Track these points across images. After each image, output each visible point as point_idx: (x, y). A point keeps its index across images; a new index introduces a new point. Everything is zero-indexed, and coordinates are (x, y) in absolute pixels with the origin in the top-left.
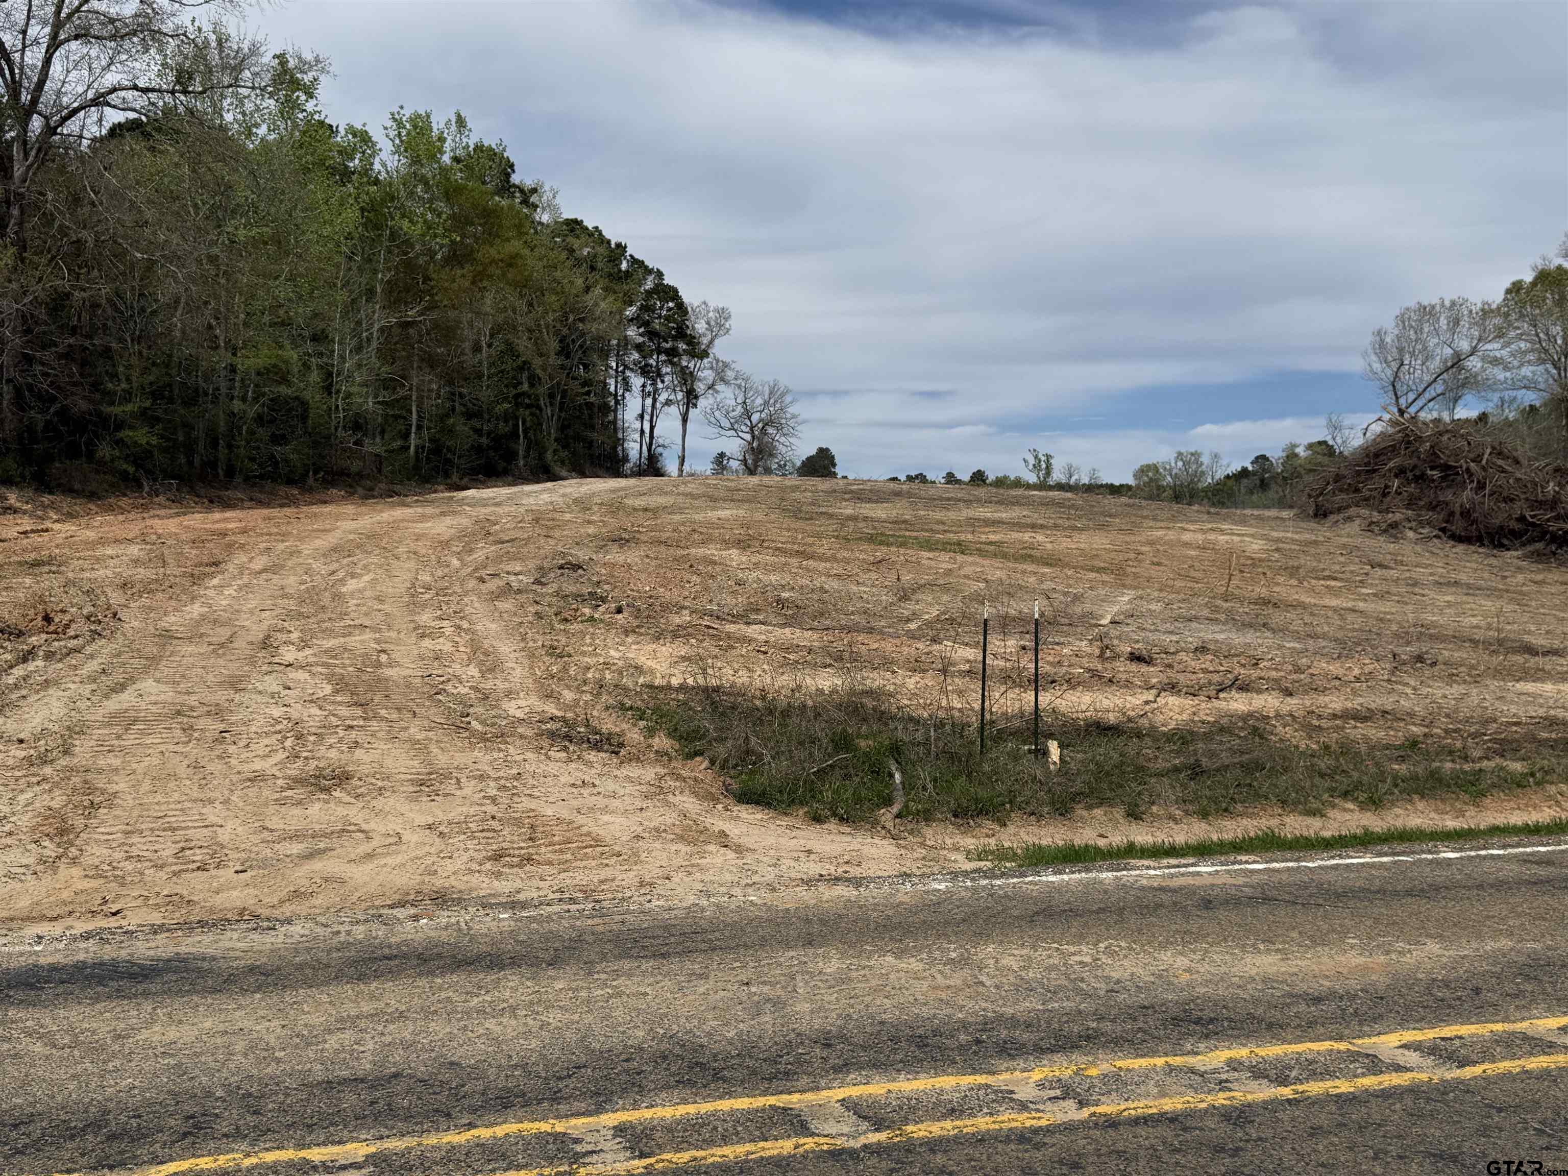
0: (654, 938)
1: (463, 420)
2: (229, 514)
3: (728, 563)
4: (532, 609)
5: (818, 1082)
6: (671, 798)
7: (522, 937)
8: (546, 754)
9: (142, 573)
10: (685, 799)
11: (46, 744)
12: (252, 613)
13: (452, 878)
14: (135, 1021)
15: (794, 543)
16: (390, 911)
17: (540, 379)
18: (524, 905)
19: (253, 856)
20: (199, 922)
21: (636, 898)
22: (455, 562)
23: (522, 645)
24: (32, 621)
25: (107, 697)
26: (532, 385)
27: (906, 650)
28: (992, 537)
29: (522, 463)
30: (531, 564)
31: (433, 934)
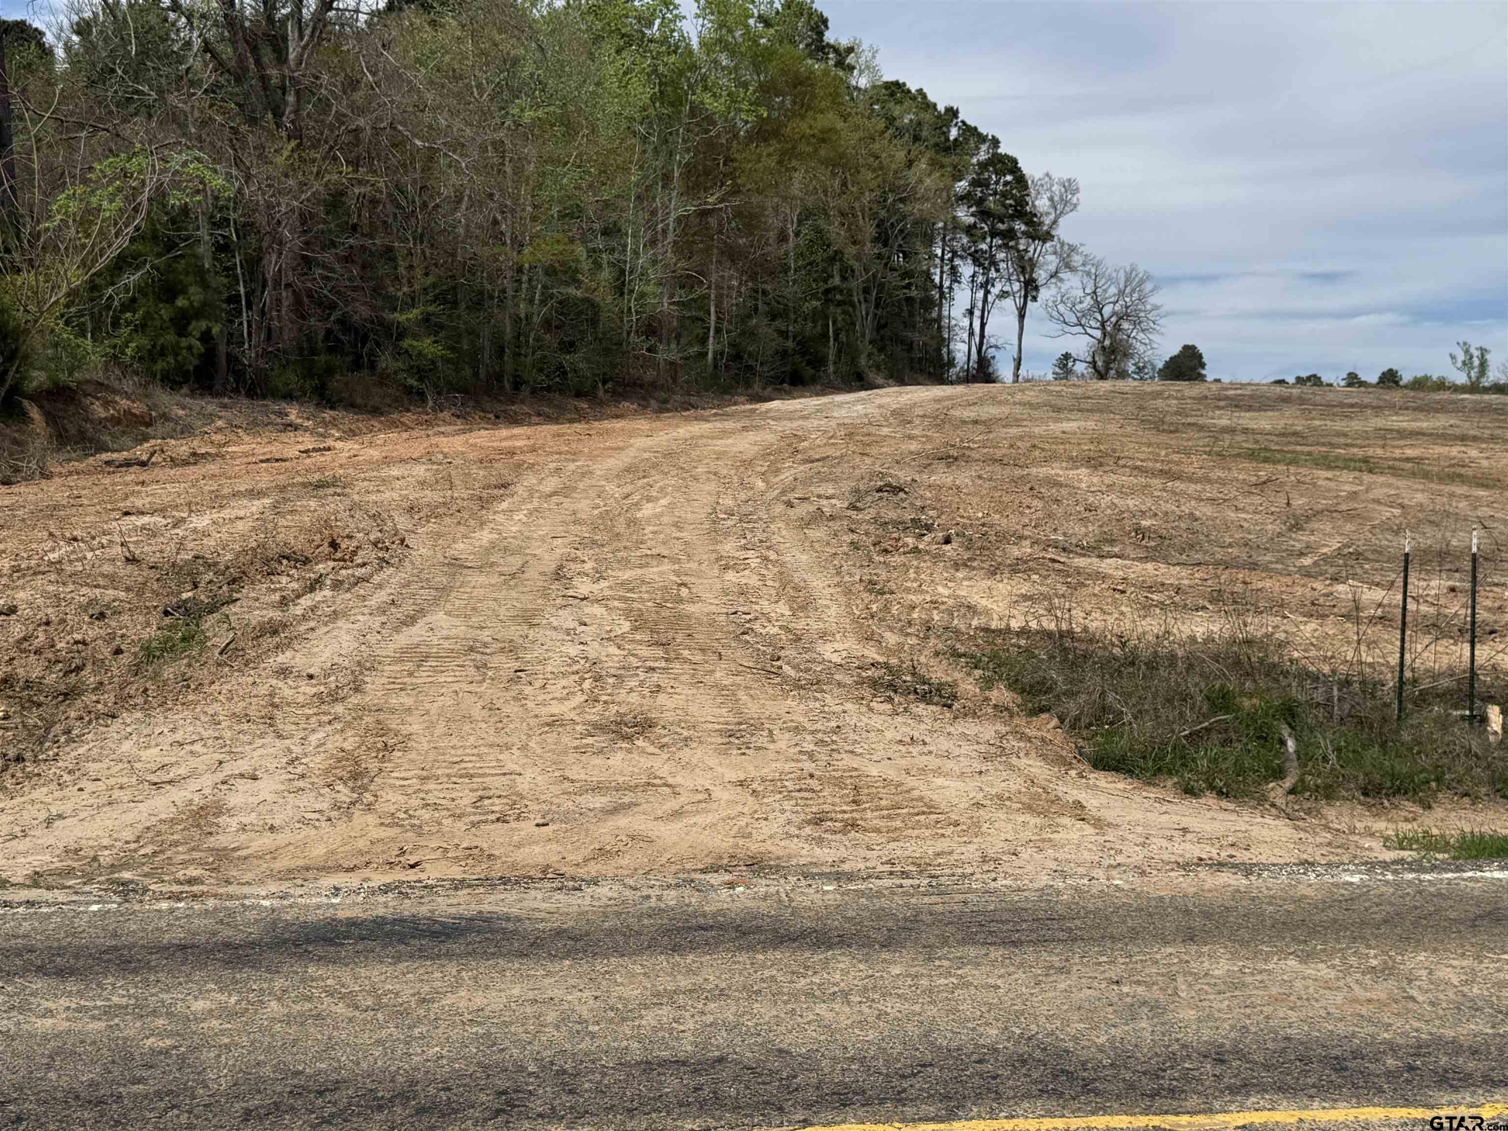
0: (1002, 922)
1: (766, 321)
2: (517, 431)
3: (1076, 484)
4: (848, 538)
5: (1211, 1103)
6: (1014, 760)
7: (850, 914)
8: (868, 705)
9: (430, 496)
10: (1031, 762)
11: (337, 680)
12: (543, 540)
13: (769, 842)
14: (439, 984)
15: (1156, 461)
16: (703, 876)
17: (853, 271)
18: (850, 877)
19: (554, 808)
20: (501, 878)
21: (978, 876)
22: (760, 485)
23: (838, 579)
24: (318, 547)
25: (397, 630)
26: (844, 278)
27: (1299, 591)
28: (1409, 452)
29: (831, 368)
30: (846, 486)
31: (750, 904)
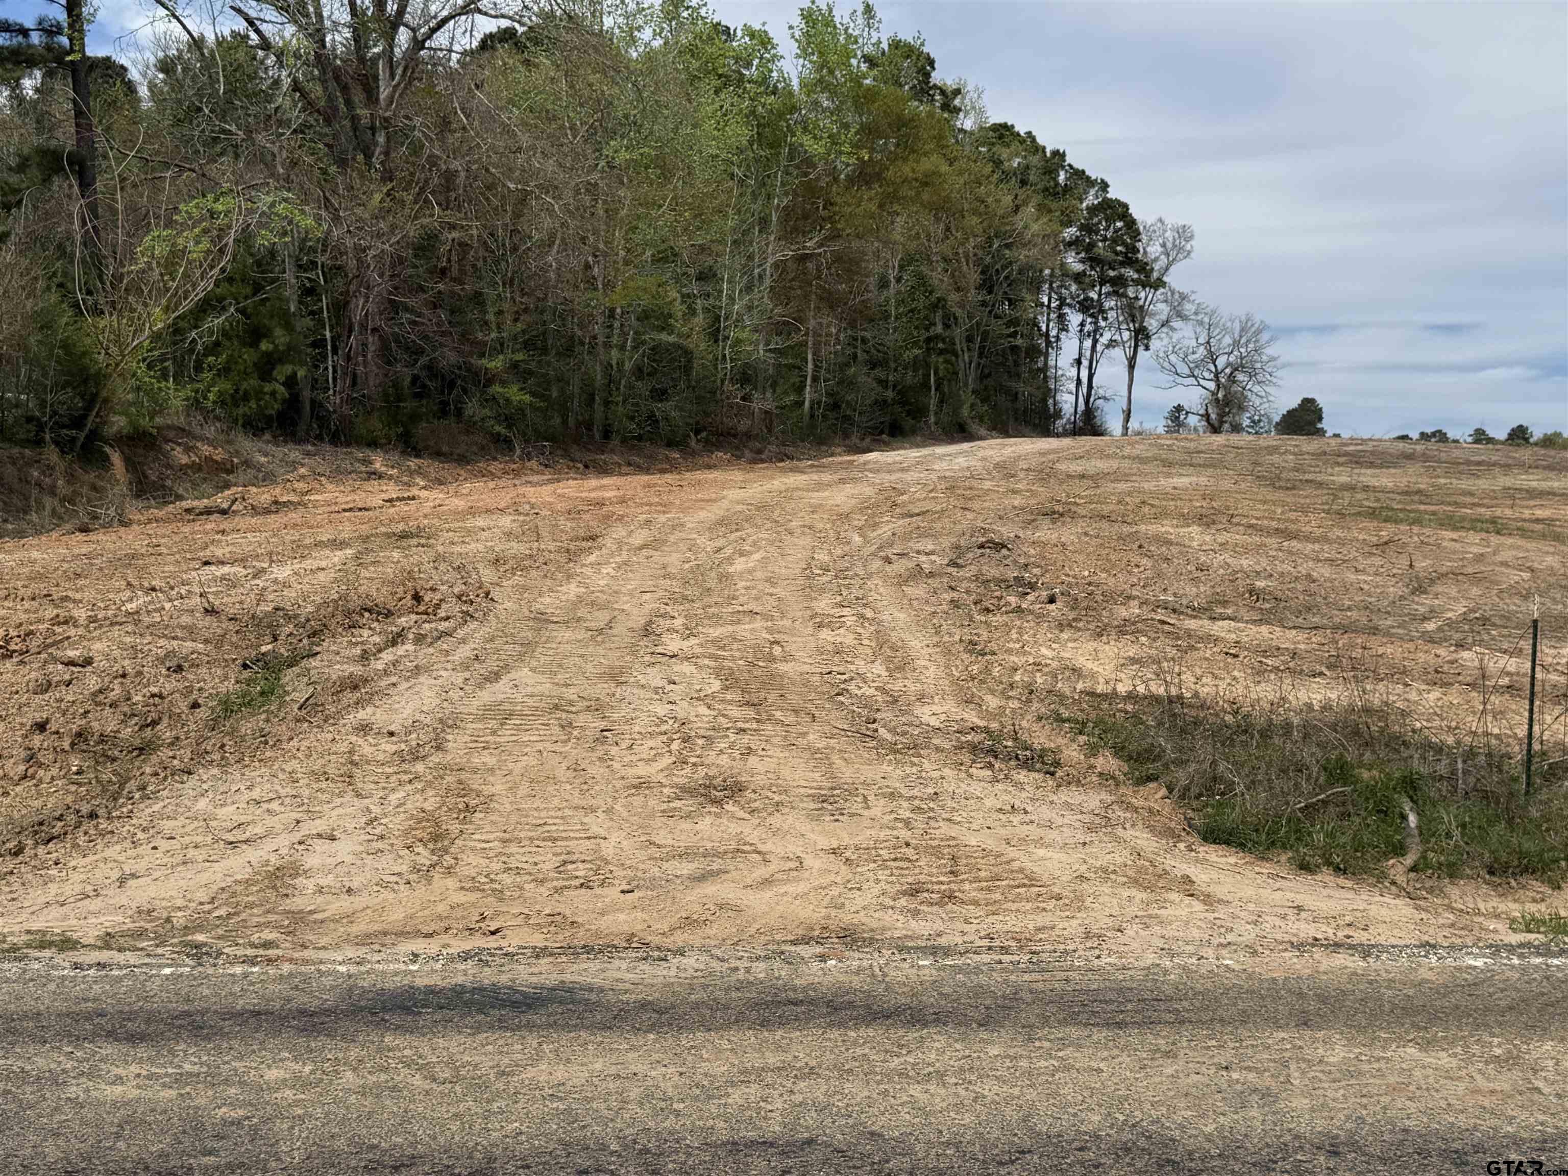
0: (1106, 1002)
1: (865, 370)
2: (606, 481)
3: (1187, 542)
4: (948, 596)
6: (1120, 831)
7: (947, 990)
8: (967, 771)
9: (516, 548)
10: (1137, 834)
11: (418, 738)
12: (631, 594)
13: (862, 913)
14: (519, 1056)
15: (1272, 519)
16: (793, 948)
17: (956, 318)
18: (947, 951)
19: (639, 874)
20: (584, 947)
21: (1081, 953)
22: (857, 539)
23: (937, 639)
24: (401, 599)
25: (480, 686)
26: (947, 326)
27: (1421, 657)
28: (1539, 513)
29: (932, 419)
30: (947, 542)
31: (842, 978)
